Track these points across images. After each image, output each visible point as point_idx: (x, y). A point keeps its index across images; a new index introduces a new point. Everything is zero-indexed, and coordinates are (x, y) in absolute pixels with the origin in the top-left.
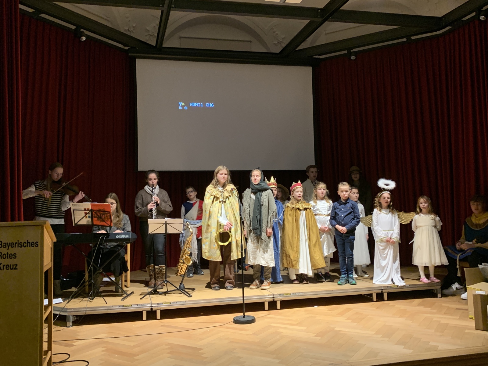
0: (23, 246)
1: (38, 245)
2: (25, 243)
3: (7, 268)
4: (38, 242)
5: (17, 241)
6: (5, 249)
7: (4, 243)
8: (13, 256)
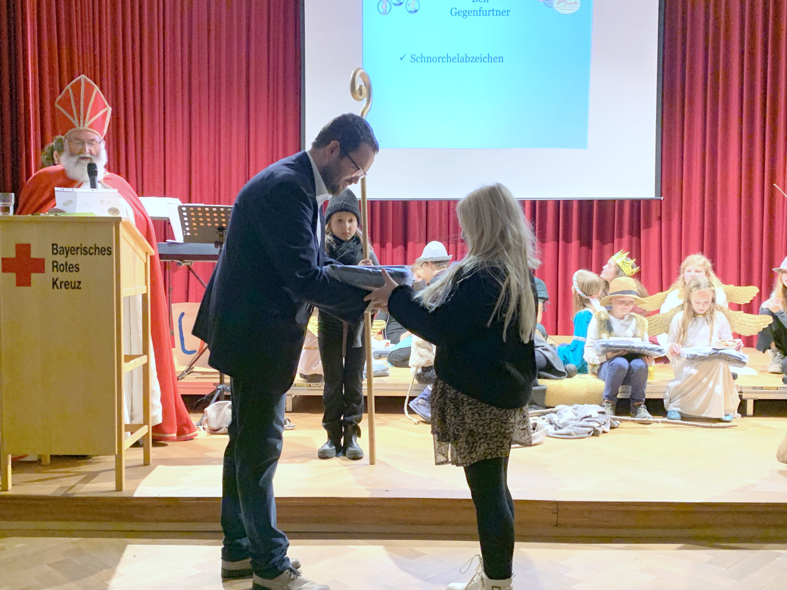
0: (88, 254)
1: (110, 252)
2: (91, 248)
3: (67, 286)
4: (110, 248)
5: (79, 246)
6: (63, 257)
7: (61, 248)
8: (75, 269)
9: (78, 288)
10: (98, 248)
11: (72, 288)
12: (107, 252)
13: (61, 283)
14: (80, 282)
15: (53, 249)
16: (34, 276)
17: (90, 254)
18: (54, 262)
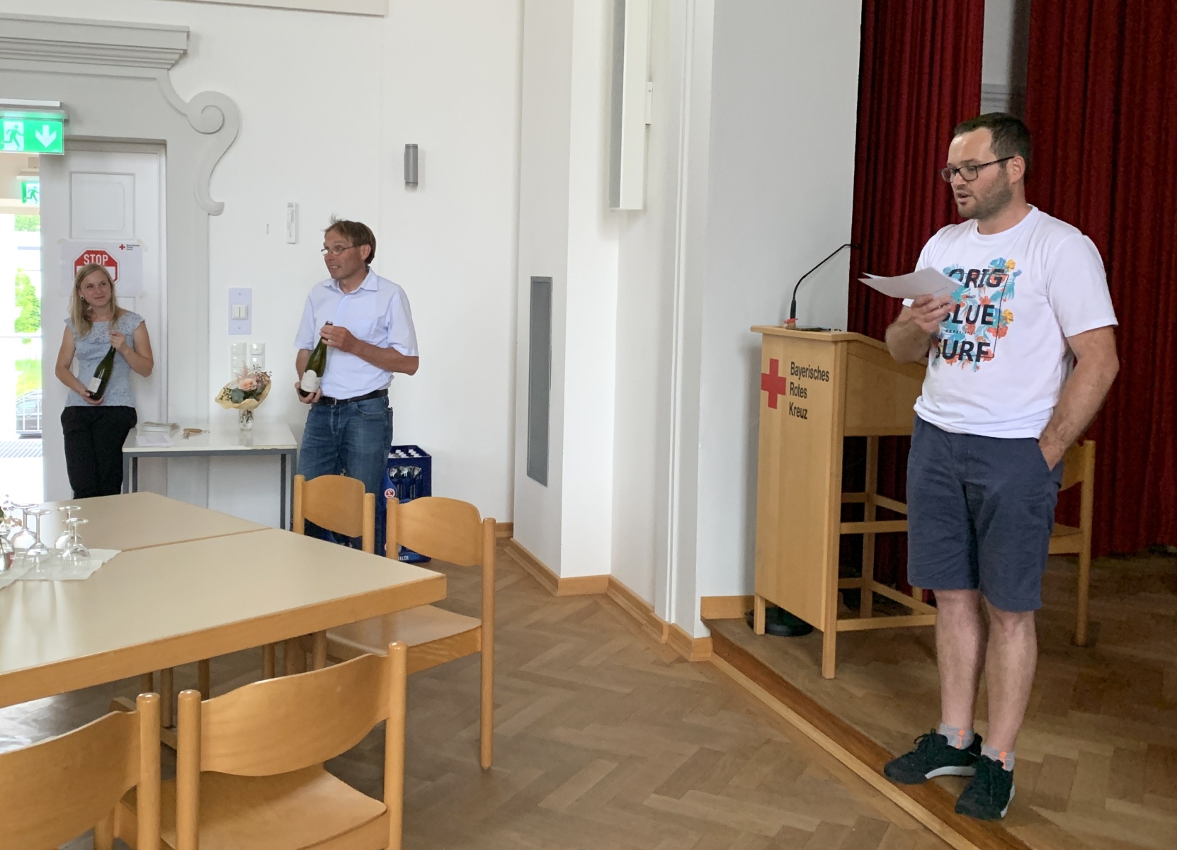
0: (813, 379)
1: (827, 376)
2: (815, 370)
3: (799, 414)
4: (828, 372)
5: (807, 367)
6: (798, 377)
7: (797, 367)
8: (804, 394)
9: (806, 418)
10: (819, 371)
11: (802, 417)
12: (825, 377)
13: (795, 408)
14: (806, 410)
15: (792, 368)
16: (779, 396)
17: (815, 379)
18: (792, 383)
